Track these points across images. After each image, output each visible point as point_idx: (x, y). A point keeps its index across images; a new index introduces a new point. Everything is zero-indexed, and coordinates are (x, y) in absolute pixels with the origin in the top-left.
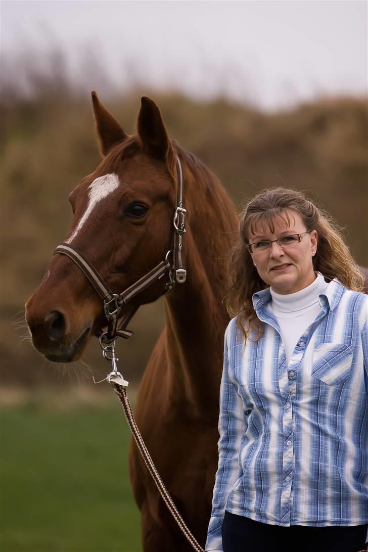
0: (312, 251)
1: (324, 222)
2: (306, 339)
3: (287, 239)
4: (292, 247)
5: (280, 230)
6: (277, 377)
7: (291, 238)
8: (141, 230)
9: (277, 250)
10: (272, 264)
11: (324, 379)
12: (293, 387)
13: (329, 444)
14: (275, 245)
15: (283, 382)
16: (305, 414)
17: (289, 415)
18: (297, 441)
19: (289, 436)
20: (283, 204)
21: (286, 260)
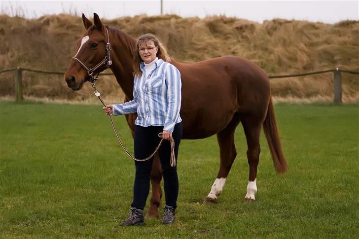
0: (156, 52)
1: (160, 44)
2: (150, 75)
3: (150, 48)
4: (151, 51)
5: (148, 46)
6: (143, 86)
7: (151, 48)
8: (96, 51)
9: (146, 51)
10: (145, 55)
11: (154, 86)
12: (146, 89)
13: (158, 104)
14: (146, 50)
15: (144, 87)
16: (150, 96)
17: (146, 97)
18: (149, 104)
19: (147, 102)
20: (149, 38)
21: (149, 54)
